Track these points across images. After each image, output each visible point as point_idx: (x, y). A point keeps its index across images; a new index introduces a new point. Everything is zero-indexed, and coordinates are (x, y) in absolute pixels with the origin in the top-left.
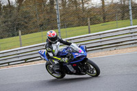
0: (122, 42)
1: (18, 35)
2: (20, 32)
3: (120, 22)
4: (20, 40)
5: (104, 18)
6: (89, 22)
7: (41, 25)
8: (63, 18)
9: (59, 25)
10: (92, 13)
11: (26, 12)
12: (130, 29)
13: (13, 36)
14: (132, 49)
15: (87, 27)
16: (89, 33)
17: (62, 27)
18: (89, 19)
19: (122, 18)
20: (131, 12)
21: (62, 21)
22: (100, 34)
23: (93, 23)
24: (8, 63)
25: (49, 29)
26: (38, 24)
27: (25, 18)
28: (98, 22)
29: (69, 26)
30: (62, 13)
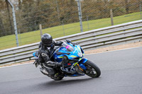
1: (38, 29)
2: (40, 26)
5: (127, 9)
6: (111, 13)
7: (62, 19)
8: (84, 10)
9: (80, 18)
10: (114, 4)
11: (46, 5)
13: (34, 30)
15: (110, 19)
16: (112, 25)
17: (84, 19)
18: (111, 11)
21: (84, 13)
22: (123, 26)
23: (115, 15)
24: (30, 57)
25: (70, 22)
26: (59, 17)
27: (45, 11)
28: (122, 13)
29: (91, 18)
30: (83, 5)
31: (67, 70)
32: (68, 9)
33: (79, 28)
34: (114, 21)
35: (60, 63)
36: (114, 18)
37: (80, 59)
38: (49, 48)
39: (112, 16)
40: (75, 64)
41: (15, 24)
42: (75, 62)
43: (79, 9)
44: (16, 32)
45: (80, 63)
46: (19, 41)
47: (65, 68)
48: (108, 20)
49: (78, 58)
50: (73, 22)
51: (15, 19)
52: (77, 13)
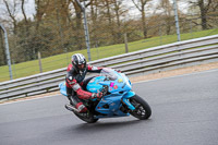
1: (37, 58)
2: (39, 54)
3: (166, 38)
4: (40, 65)
5: (145, 33)
7: (66, 45)
9: (88, 44)
10: (129, 27)
11: (47, 29)
15: (124, 45)
16: (127, 52)
17: (92, 46)
18: (125, 35)
19: (168, 32)
20: (177, 25)
21: (93, 39)
23: (131, 40)
24: (26, 93)
26: (63, 43)
27: (46, 36)
29: (101, 44)
30: (92, 29)
32: (73, 34)
34: (129, 48)
36: (129, 44)
39: (126, 41)
41: (8, 52)
43: (86, 33)
44: (9, 62)
46: (13, 73)
51: (7, 47)
52: (84, 37)
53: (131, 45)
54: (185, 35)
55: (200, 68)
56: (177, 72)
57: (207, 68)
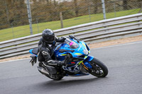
0: (95, 36)
3: (93, 16)
5: (77, 12)
6: (61, 16)
7: (11, 21)
8: (34, 12)
9: (30, 21)
10: (64, 7)
12: (104, 23)
14: (105, 43)
16: (62, 28)
17: (34, 22)
18: (61, 14)
19: (95, 12)
20: (104, 6)
21: (34, 16)
22: (73, 29)
23: (65, 18)
25: (19, 25)
26: (8, 19)
28: (71, 16)
29: (40, 21)
30: (33, 8)
31: (70, 69)
32: (17, 12)
33: (29, 31)
34: (64, 24)
35: (63, 62)
36: (64, 21)
37: (86, 57)
38: (50, 46)
39: (62, 18)
40: (79, 63)
42: (80, 60)
43: (29, 11)
45: (85, 61)
47: (68, 67)
48: (58, 23)
49: (83, 56)
50: (23, 24)
52: (27, 15)
53: (65, 22)
54: (110, 14)
55: (122, 41)
56: (103, 44)
57: (128, 41)
